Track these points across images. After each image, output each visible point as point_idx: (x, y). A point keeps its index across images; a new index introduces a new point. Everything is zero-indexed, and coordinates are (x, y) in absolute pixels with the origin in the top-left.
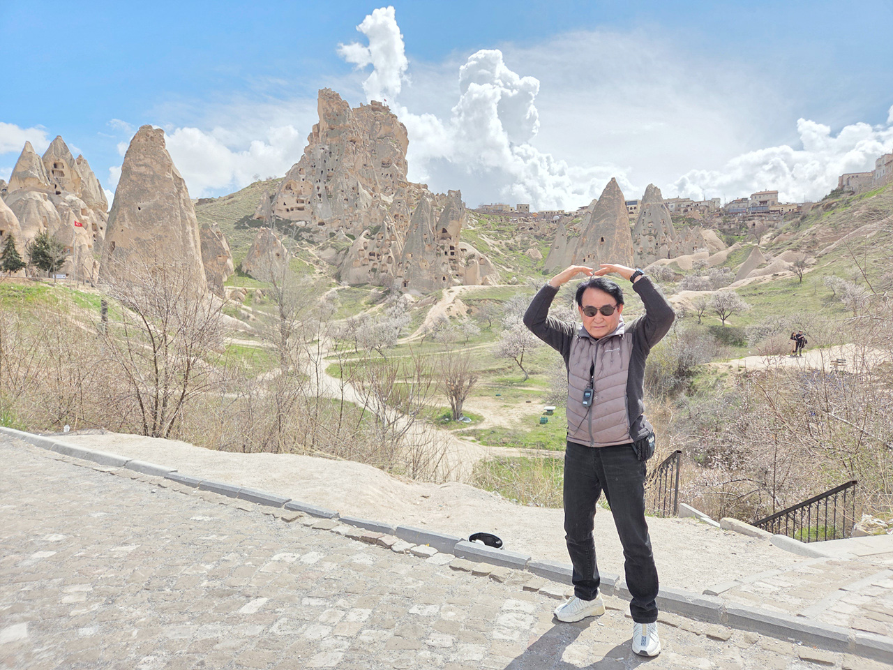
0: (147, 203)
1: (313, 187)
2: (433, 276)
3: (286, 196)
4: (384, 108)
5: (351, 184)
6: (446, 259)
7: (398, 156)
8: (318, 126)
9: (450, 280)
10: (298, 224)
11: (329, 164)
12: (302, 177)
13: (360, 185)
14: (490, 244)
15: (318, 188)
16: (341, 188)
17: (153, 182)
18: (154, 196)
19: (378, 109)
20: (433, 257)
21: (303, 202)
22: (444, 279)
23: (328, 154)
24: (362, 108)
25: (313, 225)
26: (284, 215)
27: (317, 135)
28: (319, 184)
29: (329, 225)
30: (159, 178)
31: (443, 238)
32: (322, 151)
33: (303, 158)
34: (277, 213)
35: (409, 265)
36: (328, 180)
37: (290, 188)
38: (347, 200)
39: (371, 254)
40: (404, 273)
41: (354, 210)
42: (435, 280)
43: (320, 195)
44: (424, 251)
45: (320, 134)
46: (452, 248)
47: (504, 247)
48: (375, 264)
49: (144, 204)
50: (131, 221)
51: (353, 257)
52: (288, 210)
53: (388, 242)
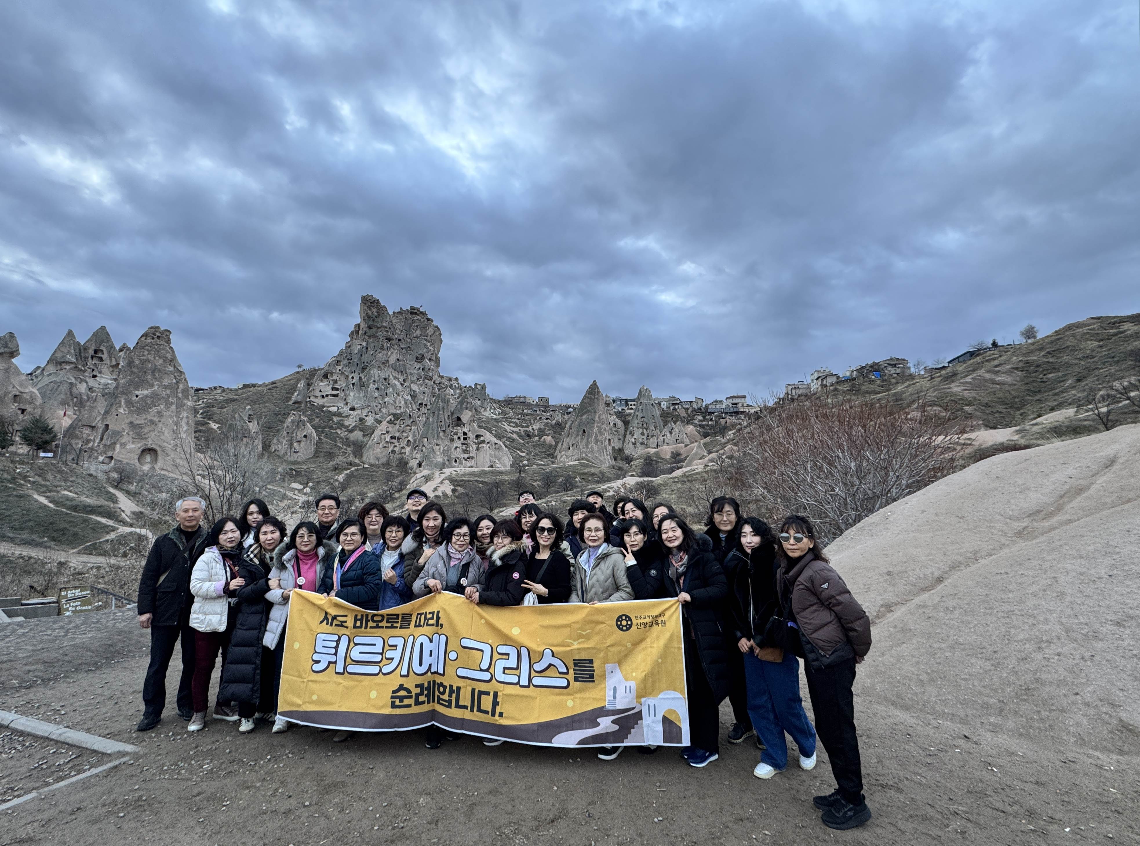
0: (146, 392)
1: (348, 376)
2: (446, 458)
3: (322, 384)
4: (421, 313)
5: (383, 376)
6: (458, 443)
7: (430, 353)
8: (359, 325)
9: (461, 463)
10: (330, 409)
11: (365, 358)
12: (340, 368)
13: (391, 377)
14: (509, 430)
15: (353, 378)
16: (373, 379)
17: (153, 375)
18: (152, 386)
19: (416, 314)
20: (447, 442)
21: (337, 389)
22: (456, 461)
23: (364, 350)
24: (401, 313)
25: (346, 410)
26: (319, 401)
27: (357, 332)
28: (353, 375)
29: (359, 412)
30: (159, 371)
31: (458, 425)
32: (359, 347)
33: (341, 353)
34: (312, 399)
35: (424, 448)
36: (363, 372)
37: (327, 378)
38: (377, 389)
39: (392, 438)
40: (418, 456)
41: (384, 398)
42: (447, 463)
43: (353, 384)
44: (438, 436)
45: (361, 332)
46: (465, 434)
47: (523, 434)
48: (395, 446)
49: (143, 393)
50: (127, 406)
51: (375, 440)
52: (323, 397)
53: (408, 428)
